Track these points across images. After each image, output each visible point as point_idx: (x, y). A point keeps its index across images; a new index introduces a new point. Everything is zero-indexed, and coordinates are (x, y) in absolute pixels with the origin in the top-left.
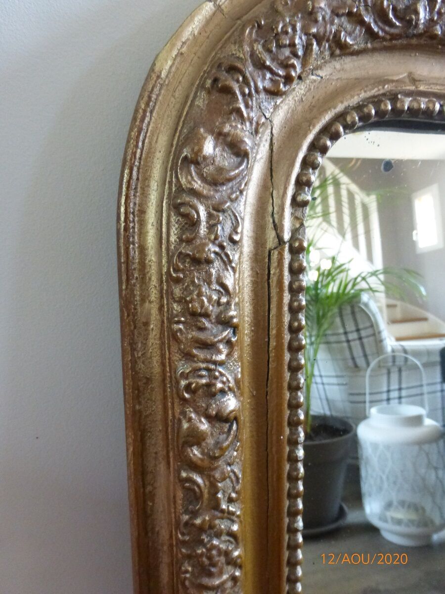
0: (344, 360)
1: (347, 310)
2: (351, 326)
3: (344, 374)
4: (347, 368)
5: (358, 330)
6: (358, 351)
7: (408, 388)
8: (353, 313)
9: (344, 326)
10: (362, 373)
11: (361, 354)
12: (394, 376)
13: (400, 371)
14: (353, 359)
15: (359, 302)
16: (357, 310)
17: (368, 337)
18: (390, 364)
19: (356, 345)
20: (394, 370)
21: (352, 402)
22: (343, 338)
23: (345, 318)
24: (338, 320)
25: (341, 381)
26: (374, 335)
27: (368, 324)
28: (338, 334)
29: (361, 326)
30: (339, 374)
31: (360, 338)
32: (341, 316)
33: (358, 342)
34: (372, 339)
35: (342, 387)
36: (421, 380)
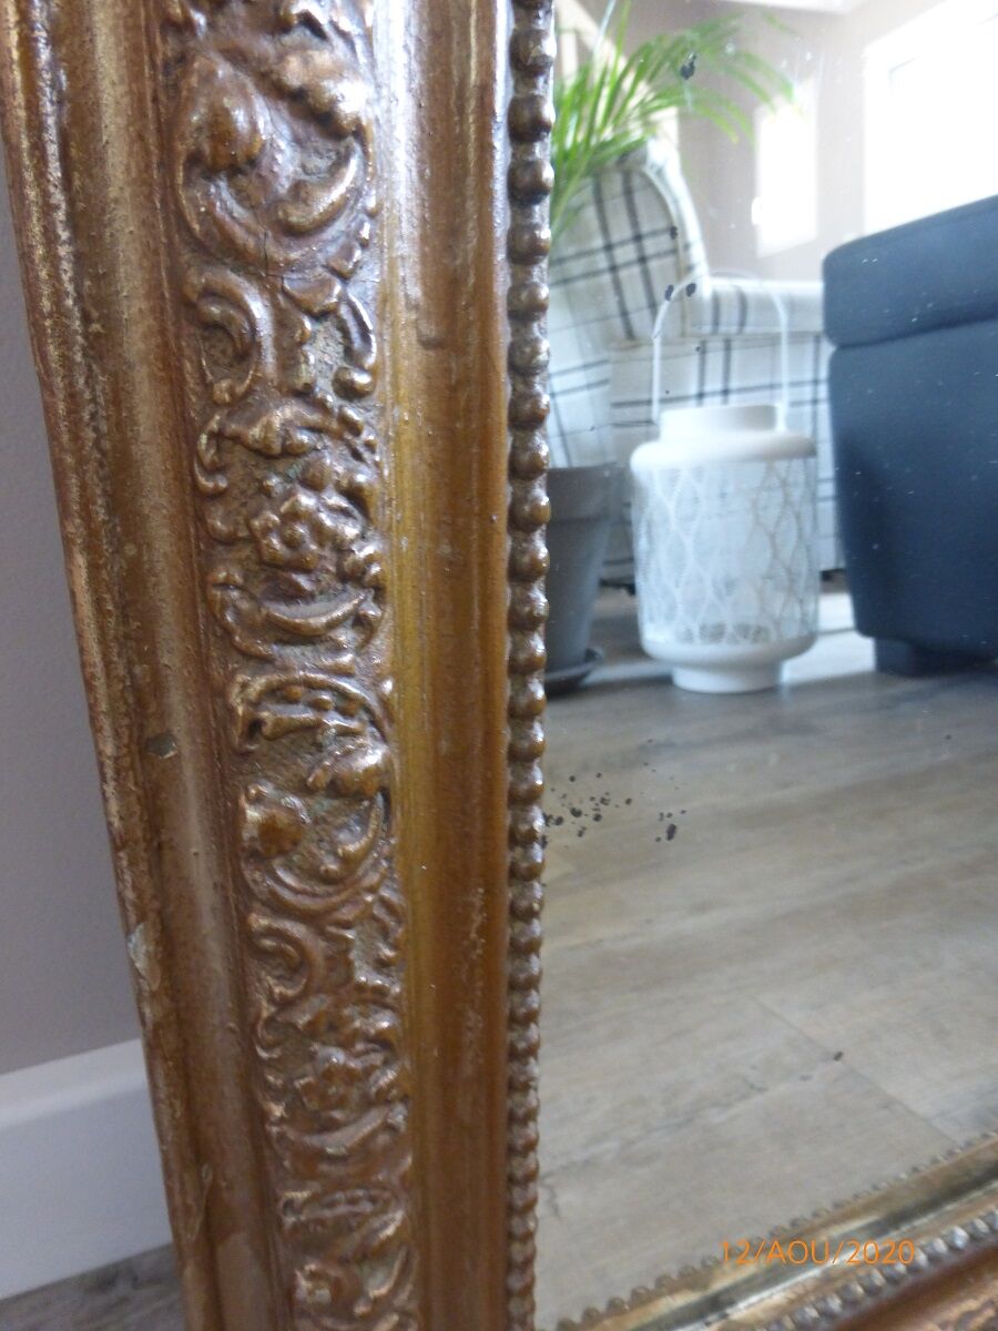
0: (604, 318)
1: (614, 185)
2: (621, 229)
3: (605, 355)
4: (608, 340)
5: (638, 238)
6: (635, 295)
7: (742, 390)
8: (628, 192)
9: (605, 229)
10: (643, 352)
11: (643, 300)
12: (715, 360)
13: (728, 348)
14: (624, 314)
15: (643, 160)
16: (636, 181)
17: (659, 255)
18: (707, 329)
19: (631, 276)
20: (716, 345)
21: (617, 425)
22: (602, 261)
23: (609, 205)
24: (590, 213)
25: (594, 375)
26: (674, 251)
27: (661, 224)
28: (591, 253)
29: (645, 228)
30: (591, 359)
31: (643, 260)
32: (599, 201)
33: (636, 270)
34: (669, 260)
35: (596, 391)
36: (774, 369)
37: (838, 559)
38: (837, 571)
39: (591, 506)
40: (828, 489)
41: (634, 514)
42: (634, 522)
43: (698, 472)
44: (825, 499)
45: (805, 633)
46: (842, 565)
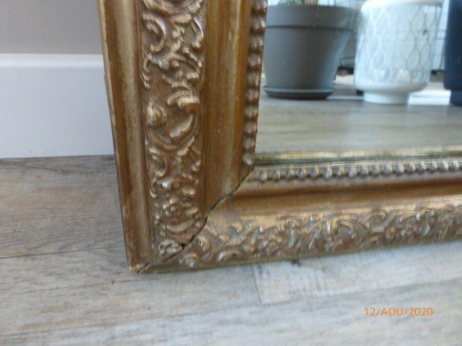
37: (441, 66)
38: (440, 71)
39: (343, 23)
40: (442, 35)
41: (360, 30)
42: (359, 33)
43: (389, 9)
44: (440, 39)
45: (422, 82)
46: (443, 68)
